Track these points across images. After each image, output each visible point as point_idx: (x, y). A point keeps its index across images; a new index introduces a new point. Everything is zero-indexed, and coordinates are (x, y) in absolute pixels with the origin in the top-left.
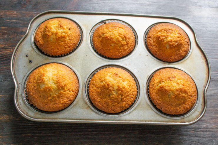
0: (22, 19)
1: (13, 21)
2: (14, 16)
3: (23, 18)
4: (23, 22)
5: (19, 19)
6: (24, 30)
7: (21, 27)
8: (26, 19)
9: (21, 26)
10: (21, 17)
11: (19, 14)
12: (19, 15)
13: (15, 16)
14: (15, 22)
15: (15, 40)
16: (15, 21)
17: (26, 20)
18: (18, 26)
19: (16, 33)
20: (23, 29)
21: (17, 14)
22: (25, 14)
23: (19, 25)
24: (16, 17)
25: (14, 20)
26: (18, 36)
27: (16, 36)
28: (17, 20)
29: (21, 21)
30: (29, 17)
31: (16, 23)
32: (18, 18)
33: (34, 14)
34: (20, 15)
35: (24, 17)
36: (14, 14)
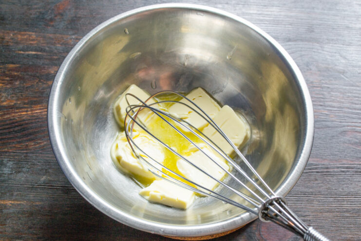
0: (47, 49)
1: (30, 53)
2: (32, 42)
3: (48, 47)
4: (50, 55)
5: (41, 50)
6: (52, 72)
7: (47, 65)
8: (56, 49)
9: (46, 63)
10: (44, 45)
11: (41, 39)
12: (42, 42)
13: (35, 42)
14: (34, 55)
15: (36, 91)
16: (34, 53)
17: (56, 51)
18: (41, 64)
19: (38, 77)
20: (50, 70)
21: (37, 40)
22: (52, 39)
23: (42, 62)
24: (36, 45)
25: (32, 51)
26: (40, 84)
27: (37, 83)
28: (38, 51)
29: (45, 54)
30: (61, 45)
31: (37, 57)
32: (39, 48)
33: (71, 39)
34: (45, 42)
35: (52, 46)
36: (31, 38)
